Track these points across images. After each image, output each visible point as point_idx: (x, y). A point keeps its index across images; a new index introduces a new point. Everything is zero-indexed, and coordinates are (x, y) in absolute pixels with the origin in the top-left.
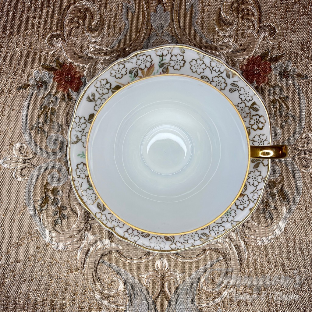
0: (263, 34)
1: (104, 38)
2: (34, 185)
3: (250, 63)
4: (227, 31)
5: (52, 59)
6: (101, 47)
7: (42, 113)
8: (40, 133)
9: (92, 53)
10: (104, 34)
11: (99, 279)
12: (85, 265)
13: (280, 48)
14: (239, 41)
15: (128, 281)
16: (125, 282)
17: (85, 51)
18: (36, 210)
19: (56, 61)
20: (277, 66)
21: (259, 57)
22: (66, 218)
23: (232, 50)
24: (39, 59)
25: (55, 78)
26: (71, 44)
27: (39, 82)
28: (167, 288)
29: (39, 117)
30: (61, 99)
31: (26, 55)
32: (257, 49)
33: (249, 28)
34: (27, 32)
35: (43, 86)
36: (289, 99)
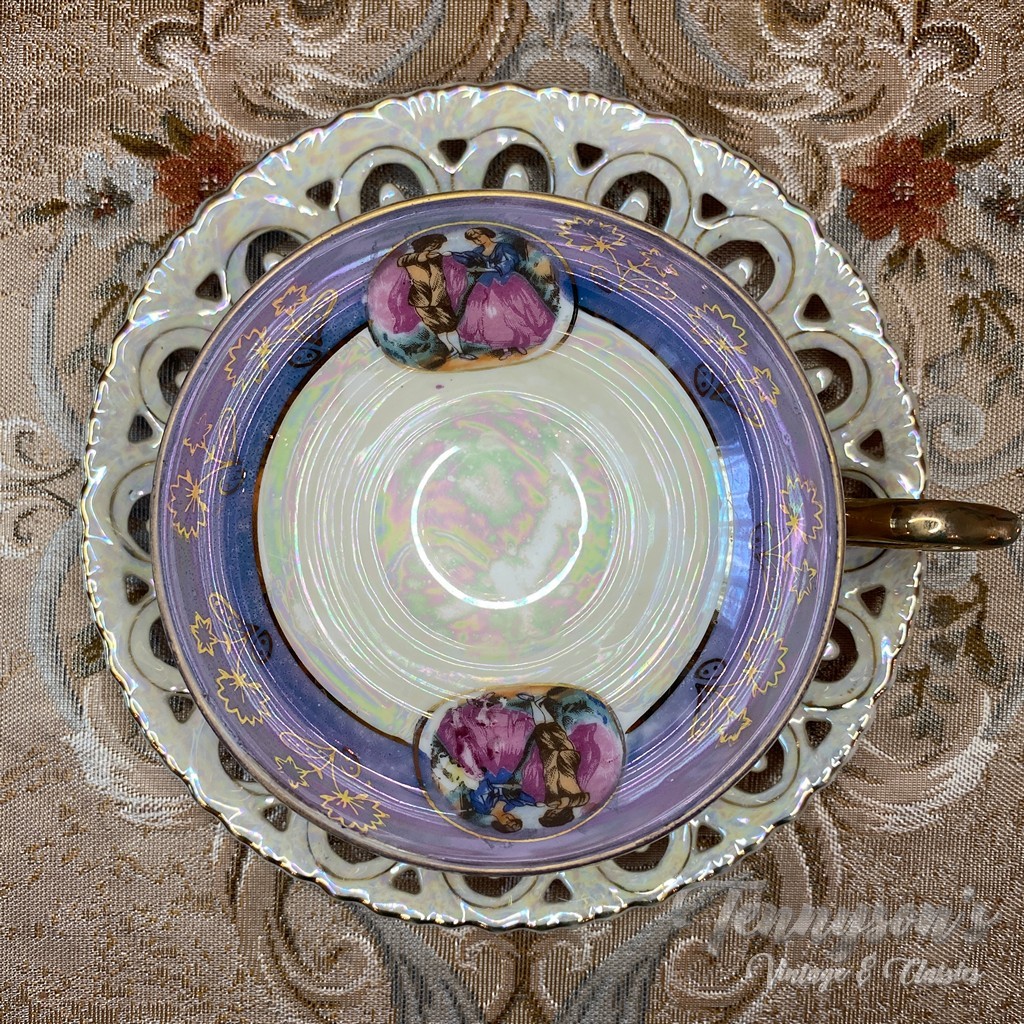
2: (62, 577)
3: (879, 160)
5: (155, 112)
6: (337, 79)
7: (106, 310)
11: (288, 936)
12: (241, 887)
13: (990, 113)
14: (844, 80)
15: (396, 950)
16: (385, 951)
17: (278, 89)
19: (171, 121)
21: (913, 140)
23: (816, 110)
24: (108, 112)
25: (161, 183)
27: (102, 195)
32: (909, 114)
34: (67, 8)
35: (115, 210)
36: (1018, 301)
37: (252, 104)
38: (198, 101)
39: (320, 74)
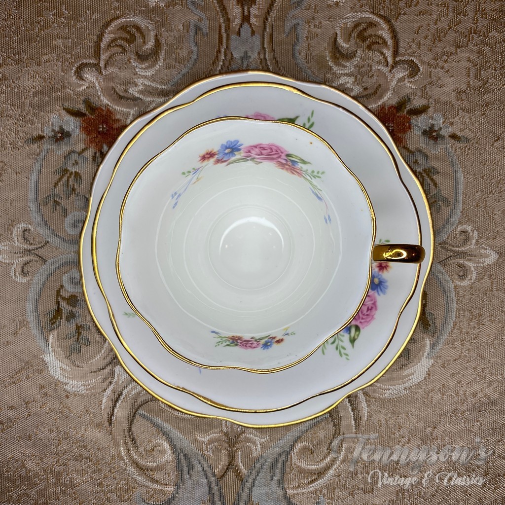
0: (400, 73)
1: (159, 70)
2: (41, 289)
4: (345, 67)
5: (80, 99)
6: (154, 85)
7: (60, 179)
8: (56, 210)
9: (141, 92)
10: (159, 66)
11: (134, 440)
12: (114, 418)
13: (424, 95)
14: (363, 82)
15: (178, 447)
16: (174, 447)
17: (130, 89)
18: (42, 328)
19: (87, 102)
20: (420, 122)
21: (392, 106)
22: (87, 343)
24: (61, 99)
25: (83, 128)
26: (110, 78)
27: (59, 132)
28: (240, 460)
29: (56, 185)
30: (90, 159)
31: (41, 92)
32: (390, 95)
33: (379, 63)
34: (45, 57)
35: (64, 138)
36: (438, 173)
37: (120, 95)
38: (98, 94)
39: (147, 83)
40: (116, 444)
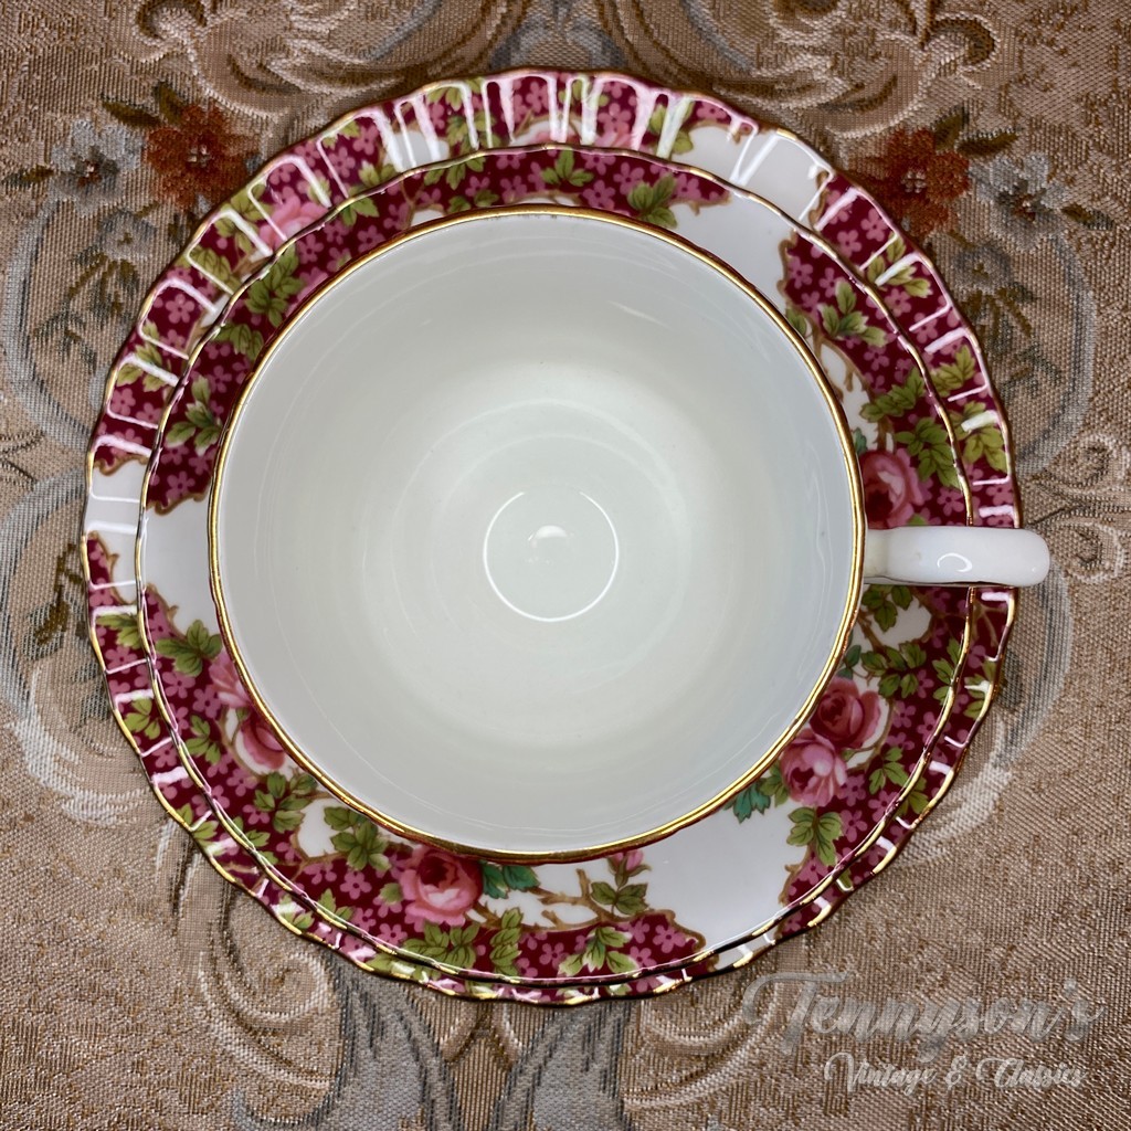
0: (946, 52)
1: (348, 21)
2: (18, 554)
3: (889, 151)
4: (808, 30)
5: (147, 82)
6: (333, 55)
7: (84, 280)
8: (68, 354)
9: (299, 71)
10: (349, 10)
11: (232, 951)
12: (184, 894)
14: (854, 70)
16: (335, 975)
17: (273, 64)
18: (15, 651)
19: (163, 91)
20: (992, 173)
21: (924, 131)
23: (824, 99)
24: (100, 80)
25: (149, 153)
26: (224, 35)
28: (505, 1014)
29: (72, 292)
30: (163, 231)
31: (50, 62)
32: (920, 106)
33: (894, 24)
35: (100, 178)
36: (1033, 299)
37: (246, 78)
38: (191, 72)
39: (317, 49)
40: (186, 959)
